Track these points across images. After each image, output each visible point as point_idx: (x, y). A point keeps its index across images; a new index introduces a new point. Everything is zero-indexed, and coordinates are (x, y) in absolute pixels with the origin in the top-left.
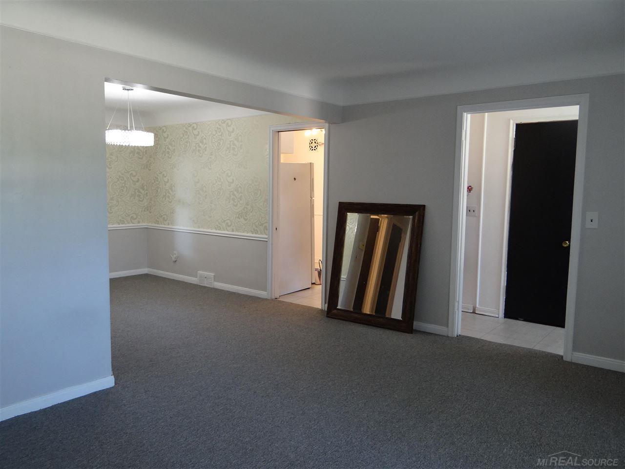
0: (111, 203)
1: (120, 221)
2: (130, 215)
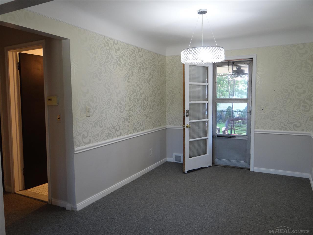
0: (274, 112)
1: (282, 127)
2: (293, 123)
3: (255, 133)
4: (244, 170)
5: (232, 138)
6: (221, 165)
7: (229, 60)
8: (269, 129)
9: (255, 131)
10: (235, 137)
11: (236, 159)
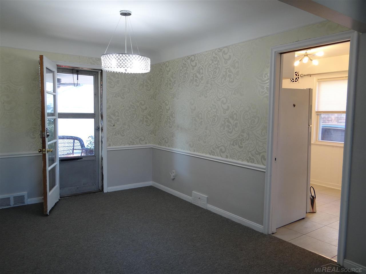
0: (123, 127)
1: (131, 142)
2: (139, 137)
3: (108, 151)
4: (98, 193)
5: (78, 160)
6: (71, 195)
7: (74, 67)
8: (120, 145)
9: (107, 149)
10: (82, 158)
11: (84, 184)
